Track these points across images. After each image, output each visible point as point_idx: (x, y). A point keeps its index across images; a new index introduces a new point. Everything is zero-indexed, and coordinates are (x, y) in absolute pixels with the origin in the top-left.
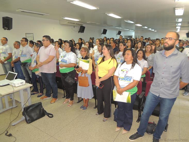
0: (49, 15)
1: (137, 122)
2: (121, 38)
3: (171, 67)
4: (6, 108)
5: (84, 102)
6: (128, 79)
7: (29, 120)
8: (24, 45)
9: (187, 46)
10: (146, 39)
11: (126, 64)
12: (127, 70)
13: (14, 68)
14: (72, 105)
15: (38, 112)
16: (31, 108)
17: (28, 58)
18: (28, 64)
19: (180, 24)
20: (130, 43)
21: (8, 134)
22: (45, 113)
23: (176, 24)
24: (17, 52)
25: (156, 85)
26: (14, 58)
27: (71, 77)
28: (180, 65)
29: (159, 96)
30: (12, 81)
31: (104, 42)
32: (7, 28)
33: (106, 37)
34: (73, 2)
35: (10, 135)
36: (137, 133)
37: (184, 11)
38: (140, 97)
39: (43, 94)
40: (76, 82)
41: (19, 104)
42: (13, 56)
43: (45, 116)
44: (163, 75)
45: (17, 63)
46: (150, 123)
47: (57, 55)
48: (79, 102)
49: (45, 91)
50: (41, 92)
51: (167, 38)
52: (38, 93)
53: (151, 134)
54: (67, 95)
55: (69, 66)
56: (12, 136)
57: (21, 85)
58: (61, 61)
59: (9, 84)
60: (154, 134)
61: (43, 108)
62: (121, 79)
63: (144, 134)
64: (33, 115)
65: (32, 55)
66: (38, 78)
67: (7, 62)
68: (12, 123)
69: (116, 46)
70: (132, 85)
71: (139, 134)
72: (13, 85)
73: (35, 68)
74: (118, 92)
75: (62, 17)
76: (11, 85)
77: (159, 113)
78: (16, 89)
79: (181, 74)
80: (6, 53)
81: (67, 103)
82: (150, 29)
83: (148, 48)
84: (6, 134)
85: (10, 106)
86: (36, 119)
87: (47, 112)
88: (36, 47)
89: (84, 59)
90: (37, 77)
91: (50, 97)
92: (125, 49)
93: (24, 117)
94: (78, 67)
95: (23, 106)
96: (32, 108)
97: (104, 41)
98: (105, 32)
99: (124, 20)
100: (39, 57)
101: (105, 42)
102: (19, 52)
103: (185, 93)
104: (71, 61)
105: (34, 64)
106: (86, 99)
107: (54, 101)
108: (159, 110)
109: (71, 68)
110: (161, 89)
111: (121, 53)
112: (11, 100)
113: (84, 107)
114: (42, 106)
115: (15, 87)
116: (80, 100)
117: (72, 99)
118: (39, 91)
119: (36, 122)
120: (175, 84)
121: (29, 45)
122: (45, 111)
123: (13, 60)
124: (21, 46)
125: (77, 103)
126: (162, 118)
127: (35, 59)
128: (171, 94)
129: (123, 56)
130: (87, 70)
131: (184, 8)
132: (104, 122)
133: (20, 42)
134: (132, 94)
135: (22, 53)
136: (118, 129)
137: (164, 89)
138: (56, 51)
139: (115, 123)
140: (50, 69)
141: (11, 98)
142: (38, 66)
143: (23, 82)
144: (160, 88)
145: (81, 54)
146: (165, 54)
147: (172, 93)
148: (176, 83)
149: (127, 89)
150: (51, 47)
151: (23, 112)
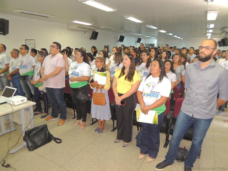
0: (55, 17)
1: (164, 147)
2: (142, 47)
3: (208, 81)
4: (1, 132)
5: (99, 123)
6: (155, 96)
7: (31, 146)
8: (23, 54)
9: (219, 56)
10: (171, 48)
11: (153, 77)
12: (154, 85)
13: (11, 83)
14: (84, 128)
15: (42, 136)
16: (34, 132)
17: (29, 69)
18: (28, 77)
19: (211, 31)
20: (154, 52)
21: (5, 165)
22: (52, 138)
23: (206, 31)
24: (15, 62)
25: (188, 103)
26: (11, 70)
27: (83, 93)
28: (218, 79)
29: (193, 116)
30: (10, 99)
31: (121, 51)
32: (2, 33)
33: (124, 46)
34: (85, 2)
35: (8, 166)
36: (165, 161)
37: (218, 15)
38: (168, 117)
39: (48, 114)
40: (90, 99)
41: (18, 126)
42: (10, 67)
43: (51, 141)
44: (198, 91)
45: (15, 76)
46: (180, 149)
47: (66, 67)
48: (93, 123)
49: (50, 111)
50: (45, 112)
51: (203, 47)
52: (42, 112)
53: (181, 162)
54: (79, 115)
55: (81, 80)
56: (10, 167)
57: (22, 103)
58: (72, 73)
59: (6, 103)
60: (185, 162)
61: (49, 132)
62: (146, 96)
63: (174, 162)
64: (36, 140)
65: (34, 67)
66: (42, 95)
67: (3, 75)
68: (10, 150)
69: (137, 56)
70: (159, 103)
71: (168, 162)
72: (12, 103)
73: (39, 81)
74: (143, 111)
75: (70, 21)
76: (9, 104)
77: (192, 137)
78: (16, 108)
79: (219, 90)
80: (3, 64)
81: (78, 126)
82: (176, 36)
83: (176, 58)
84: (3, 165)
85: (7, 129)
86: (41, 146)
87: (54, 137)
88: (41, 56)
89: (100, 71)
90: (40, 94)
91: (57, 118)
92: (149, 59)
93: (25, 143)
94: (92, 81)
95: (24, 129)
96: (36, 131)
97: (121, 49)
98: (122, 39)
99: (146, 25)
100: (44, 69)
101: (123, 51)
102: (18, 62)
103: (219, 112)
104: (84, 74)
105: (37, 78)
106: (102, 120)
107: (62, 123)
108: (191, 133)
109: (84, 82)
110: (196, 107)
111: (144, 64)
112: (8, 121)
113: (99, 130)
114: (48, 130)
115: (15, 105)
116: (94, 121)
117: (84, 120)
118: (43, 111)
119: (40, 148)
120: (211, 102)
121: (31, 54)
122: (52, 135)
123: (10, 72)
124: (20, 55)
125: (91, 124)
126: (196, 143)
127: (38, 71)
128: (207, 114)
129: (146, 68)
130: (104, 85)
131: (217, 11)
132: (125, 148)
133: (19, 50)
134: (159, 114)
135: (22, 64)
136: (142, 156)
137: (198, 108)
138: (65, 61)
139: (139, 149)
140: (58, 84)
141: (9, 120)
142: (43, 80)
143: (24, 100)
144: (194, 106)
145: (96, 65)
146: (199, 66)
147: (209, 112)
148: (213, 101)
149: (154, 107)
150: (58, 56)
151: (24, 137)
